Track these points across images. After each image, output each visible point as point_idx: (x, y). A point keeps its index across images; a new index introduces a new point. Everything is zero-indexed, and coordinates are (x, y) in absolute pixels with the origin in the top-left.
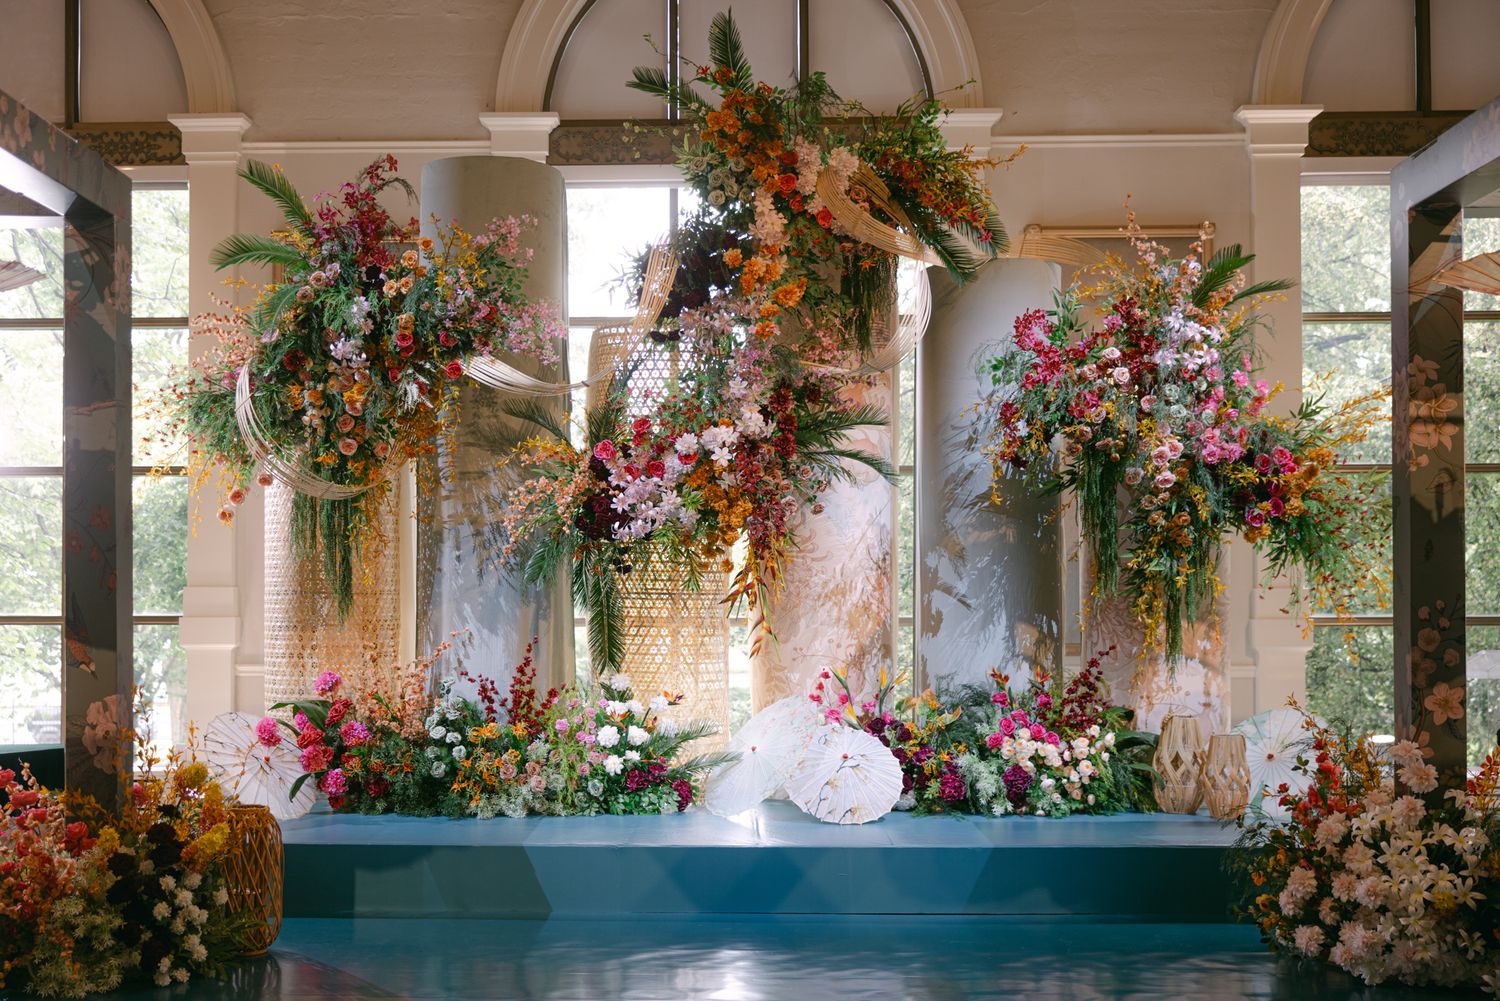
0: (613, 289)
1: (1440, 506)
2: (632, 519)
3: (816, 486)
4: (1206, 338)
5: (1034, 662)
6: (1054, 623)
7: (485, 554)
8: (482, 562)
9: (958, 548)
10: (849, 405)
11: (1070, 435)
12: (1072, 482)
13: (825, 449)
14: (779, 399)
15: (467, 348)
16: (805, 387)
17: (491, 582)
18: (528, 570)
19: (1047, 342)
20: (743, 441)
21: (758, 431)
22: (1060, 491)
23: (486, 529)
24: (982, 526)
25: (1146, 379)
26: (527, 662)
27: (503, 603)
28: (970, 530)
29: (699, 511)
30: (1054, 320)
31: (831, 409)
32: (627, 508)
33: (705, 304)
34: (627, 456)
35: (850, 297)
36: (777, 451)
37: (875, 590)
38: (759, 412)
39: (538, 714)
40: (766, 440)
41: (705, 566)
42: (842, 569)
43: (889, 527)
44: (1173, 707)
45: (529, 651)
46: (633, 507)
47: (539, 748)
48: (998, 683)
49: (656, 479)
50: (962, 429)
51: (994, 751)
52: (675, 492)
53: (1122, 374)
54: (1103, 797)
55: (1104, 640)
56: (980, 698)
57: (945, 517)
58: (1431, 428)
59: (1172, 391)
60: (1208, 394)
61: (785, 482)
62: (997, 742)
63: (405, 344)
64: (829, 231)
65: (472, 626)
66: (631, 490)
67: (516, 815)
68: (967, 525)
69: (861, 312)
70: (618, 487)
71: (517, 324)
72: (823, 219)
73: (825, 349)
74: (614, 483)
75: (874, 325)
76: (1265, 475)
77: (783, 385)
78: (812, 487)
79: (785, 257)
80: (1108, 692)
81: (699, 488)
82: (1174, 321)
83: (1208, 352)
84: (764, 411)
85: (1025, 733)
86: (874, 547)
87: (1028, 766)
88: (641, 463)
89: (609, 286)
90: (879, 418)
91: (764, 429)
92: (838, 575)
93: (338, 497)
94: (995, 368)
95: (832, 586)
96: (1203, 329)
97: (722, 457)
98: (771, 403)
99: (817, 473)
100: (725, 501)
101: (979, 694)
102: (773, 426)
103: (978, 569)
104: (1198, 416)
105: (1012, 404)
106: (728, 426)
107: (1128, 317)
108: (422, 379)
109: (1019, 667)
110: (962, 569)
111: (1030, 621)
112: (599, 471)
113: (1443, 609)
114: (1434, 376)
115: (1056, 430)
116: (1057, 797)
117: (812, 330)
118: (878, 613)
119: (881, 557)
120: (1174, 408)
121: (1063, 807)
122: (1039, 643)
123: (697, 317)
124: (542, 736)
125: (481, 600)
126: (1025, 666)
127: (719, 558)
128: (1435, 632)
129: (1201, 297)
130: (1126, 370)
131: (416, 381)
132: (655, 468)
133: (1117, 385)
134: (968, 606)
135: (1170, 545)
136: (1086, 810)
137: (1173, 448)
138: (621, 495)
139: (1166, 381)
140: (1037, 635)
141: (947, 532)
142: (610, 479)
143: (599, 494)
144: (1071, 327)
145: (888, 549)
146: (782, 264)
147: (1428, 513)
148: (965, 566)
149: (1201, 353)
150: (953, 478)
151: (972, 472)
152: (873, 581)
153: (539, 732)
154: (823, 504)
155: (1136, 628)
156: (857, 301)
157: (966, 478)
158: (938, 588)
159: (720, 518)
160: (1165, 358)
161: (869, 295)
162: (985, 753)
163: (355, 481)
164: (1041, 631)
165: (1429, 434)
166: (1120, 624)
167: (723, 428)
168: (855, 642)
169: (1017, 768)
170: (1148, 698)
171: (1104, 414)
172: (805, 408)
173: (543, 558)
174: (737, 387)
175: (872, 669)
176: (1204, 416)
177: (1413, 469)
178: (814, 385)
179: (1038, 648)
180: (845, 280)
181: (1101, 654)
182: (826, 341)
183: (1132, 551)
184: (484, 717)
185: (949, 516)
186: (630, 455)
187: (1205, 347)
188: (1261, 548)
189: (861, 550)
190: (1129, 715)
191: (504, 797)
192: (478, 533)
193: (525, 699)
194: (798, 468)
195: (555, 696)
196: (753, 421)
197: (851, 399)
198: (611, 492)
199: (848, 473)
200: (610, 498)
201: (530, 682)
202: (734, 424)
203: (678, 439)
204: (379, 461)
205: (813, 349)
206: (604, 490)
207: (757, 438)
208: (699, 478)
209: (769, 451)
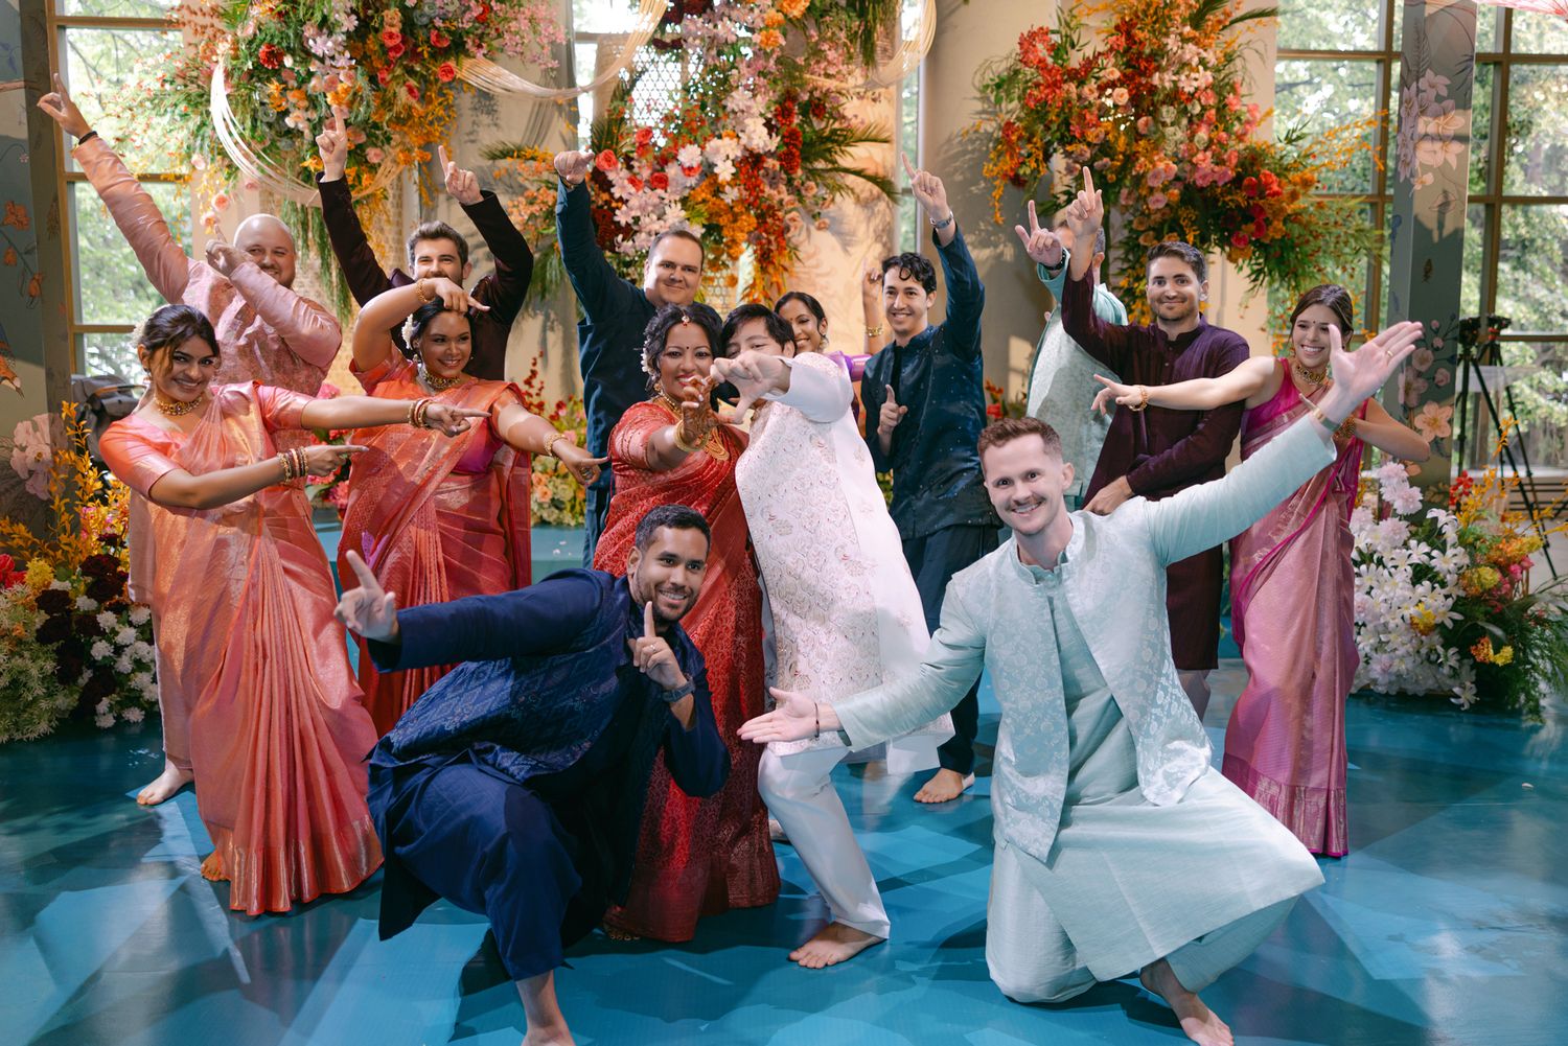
1: (1441, 225)
2: (636, 232)
3: (821, 202)
4: (1202, 61)
10: (854, 122)
11: (1068, 154)
13: (830, 166)
14: (784, 112)
15: (460, 49)
16: (810, 101)
19: (1050, 61)
20: (747, 154)
21: (761, 145)
22: (1056, 210)
24: (981, 245)
25: (1144, 101)
26: (534, 374)
29: (704, 226)
30: (1056, 38)
31: (837, 125)
32: (631, 221)
33: (708, 11)
34: (630, 168)
35: (855, 10)
36: (782, 166)
38: (764, 125)
40: (770, 154)
41: (712, 279)
45: (534, 364)
46: (637, 220)
49: (660, 192)
52: (679, 205)
53: (1122, 95)
58: (1438, 145)
59: (1168, 113)
60: (1201, 115)
61: (790, 198)
63: (392, 43)
66: (635, 202)
69: (866, 26)
70: (621, 199)
71: (510, 27)
74: (617, 196)
75: (880, 42)
76: (1252, 198)
77: (789, 97)
78: (817, 204)
81: (703, 201)
82: (1172, 43)
83: (1203, 75)
84: (768, 124)
88: (646, 174)
90: (884, 136)
91: (769, 143)
94: (998, 86)
96: (1201, 51)
97: (725, 171)
98: (776, 116)
99: (821, 189)
100: (729, 216)
102: (777, 140)
104: (1191, 139)
105: (1013, 124)
106: (732, 138)
107: (1130, 37)
108: (413, 83)
112: (601, 182)
113: (1438, 329)
114: (1444, 92)
115: (1055, 150)
117: (817, 43)
120: (1170, 130)
123: (699, 25)
127: (725, 272)
128: (1430, 352)
129: (1197, 20)
130: (1125, 91)
131: (408, 85)
132: (659, 181)
133: (1116, 106)
137: (1167, 170)
138: (624, 208)
139: (1163, 103)
142: (613, 190)
143: (602, 207)
144: (1073, 46)
147: (1429, 232)
149: (1197, 75)
154: (827, 221)
156: (862, 14)
159: (725, 232)
160: (1163, 80)
161: (874, 8)
165: (1435, 152)
167: (727, 140)
171: (1102, 136)
172: (810, 124)
174: (741, 99)
176: (1196, 139)
177: (1418, 187)
178: (819, 99)
182: (831, 55)
186: (633, 167)
187: (1201, 68)
188: (1241, 269)
194: (803, 184)
195: (561, 407)
196: (759, 138)
197: (856, 116)
198: (614, 205)
199: (852, 190)
200: (613, 210)
201: (538, 395)
202: (738, 136)
203: (681, 151)
204: (373, 168)
205: (818, 62)
206: (607, 202)
207: (761, 152)
208: (704, 191)
209: (774, 166)
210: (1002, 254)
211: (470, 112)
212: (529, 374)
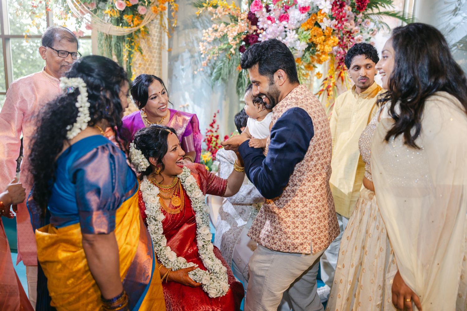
7: (195, 67)
8: (194, 71)
13: (377, 12)
17: (198, 82)
18: (214, 75)
23: (196, 55)
26: (214, 122)
27: (204, 93)
29: (308, 43)
34: (268, 11)
45: (215, 117)
49: (284, 23)
52: (295, 31)
61: (357, 28)
65: (189, 102)
66: (270, 30)
70: (262, 29)
74: (261, 27)
81: (308, 29)
88: (276, 14)
93: (120, 34)
97: (325, 7)
99: (372, 25)
100: (322, 37)
112: (253, 19)
125: (193, 90)
127: (315, 71)
132: (284, 17)
138: (264, 33)
142: (258, 24)
143: (252, 33)
159: (318, 48)
163: (128, 25)
173: (221, 68)
186: (270, 10)
192: (192, 57)
193: (214, 139)
194: (363, 21)
198: (259, 31)
200: (258, 35)
201: (216, 131)
204: (142, 17)
206: (256, 31)
208: (308, 23)
209: (349, 9)
212: (212, 121)
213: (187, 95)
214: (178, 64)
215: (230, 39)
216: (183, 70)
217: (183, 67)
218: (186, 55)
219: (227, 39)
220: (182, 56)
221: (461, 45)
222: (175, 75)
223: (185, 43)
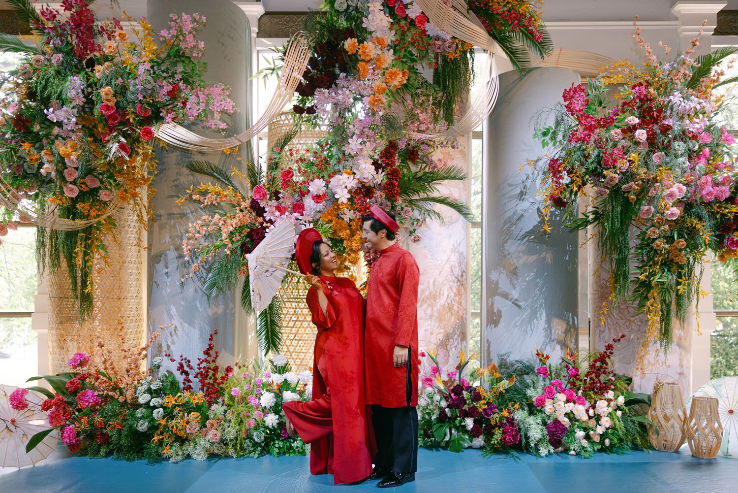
0: (266, 75)
3: (415, 223)
5: (564, 345)
6: (575, 318)
7: (185, 270)
9: (513, 267)
10: (440, 165)
12: (595, 219)
13: (422, 197)
14: (388, 156)
15: (156, 117)
16: (407, 149)
17: (190, 290)
18: (208, 281)
20: (360, 186)
24: (530, 251)
25: (659, 139)
27: (199, 305)
28: (521, 255)
29: (329, 239)
31: (427, 170)
33: (333, 86)
34: (278, 199)
35: (440, 87)
36: (387, 195)
37: (456, 296)
38: (373, 164)
39: (219, 384)
40: (377, 186)
42: (434, 282)
43: (465, 254)
44: (659, 376)
45: (211, 340)
47: (217, 409)
48: (541, 360)
49: (296, 214)
50: (516, 186)
51: (539, 408)
53: (641, 135)
54: (616, 441)
55: (609, 329)
56: (527, 370)
57: (503, 246)
59: (679, 146)
60: (699, 151)
62: (541, 402)
63: (109, 113)
64: (424, 32)
65: (176, 322)
66: (279, 223)
67: (199, 458)
68: (519, 252)
69: (447, 96)
70: (271, 222)
71: (192, 99)
72: (420, 22)
73: (421, 123)
74: (267, 219)
75: (456, 107)
77: (392, 146)
78: (413, 224)
79: (392, 51)
80: (613, 364)
81: (330, 221)
82: (675, 99)
83: (702, 120)
84: (375, 163)
85: (562, 397)
86: (455, 267)
87: (565, 421)
88: (288, 203)
89: (264, 74)
90: (461, 175)
91: (376, 176)
92: (431, 287)
93: (70, 228)
94: (545, 134)
95: (427, 293)
96: (701, 101)
97: (343, 197)
98: (381, 157)
99: (416, 214)
100: (348, 231)
101: (527, 367)
102: (382, 176)
103: (526, 281)
104: (693, 168)
105: (557, 160)
106: (349, 174)
108: (123, 140)
109: (554, 349)
110: (515, 281)
111: (561, 317)
112: (257, 209)
115: (587, 181)
116: (585, 443)
117: (412, 109)
118: (458, 312)
119: (460, 274)
120: (681, 160)
121: (589, 449)
122: (567, 331)
124: (220, 400)
125: (182, 303)
126: (558, 347)
130: (645, 131)
131: (119, 142)
132: (297, 207)
133: (638, 144)
134: (519, 307)
135: (668, 264)
136: (603, 450)
137: (680, 190)
138: (272, 226)
139: (675, 139)
140: (565, 326)
141: (505, 256)
142: (265, 215)
143: (257, 227)
144: (600, 104)
145: (464, 269)
146: (389, 57)
148: (518, 279)
149: (697, 121)
150: (509, 220)
151: (522, 215)
152: (455, 290)
153: (218, 397)
154: (420, 235)
155: (633, 322)
156: (444, 88)
157: (518, 219)
158: (499, 295)
159: (345, 244)
161: (453, 83)
162: (533, 409)
164: (568, 324)
166: (622, 319)
167: (345, 176)
168: (442, 331)
169: (556, 422)
170: (642, 369)
171: (627, 166)
172: (408, 168)
173: (218, 273)
174: (354, 144)
175: (454, 349)
176: (697, 168)
178: (413, 148)
179: (566, 335)
180: (436, 74)
181: (614, 340)
182: (422, 116)
183: (638, 268)
184: (182, 386)
185: (507, 246)
186: (280, 198)
189: (447, 269)
190: (629, 381)
191: (192, 444)
192: (180, 256)
193: (211, 373)
194: (402, 209)
195: (231, 371)
196: (367, 171)
197: (440, 160)
198: (265, 225)
199: (439, 215)
200: (264, 229)
201: (214, 361)
202: (354, 174)
203: (311, 183)
204: (106, 204)
205: (413, 123)
206: (262, 224)
207: (372, 185)
208: (329, 214)
209: (381, 196)
210: (544, 258)
211: (175, 166)
212: (207, 347)
213: (173, 310)
214: (160, 266)
215: (224, 236)
216: (167, 274)
217: (166, 270)
218: (172, 254)
219: (221, 235)
220: (166, 255)
221: (532, 237)
222: (156, 282)
223: (170, 237)
